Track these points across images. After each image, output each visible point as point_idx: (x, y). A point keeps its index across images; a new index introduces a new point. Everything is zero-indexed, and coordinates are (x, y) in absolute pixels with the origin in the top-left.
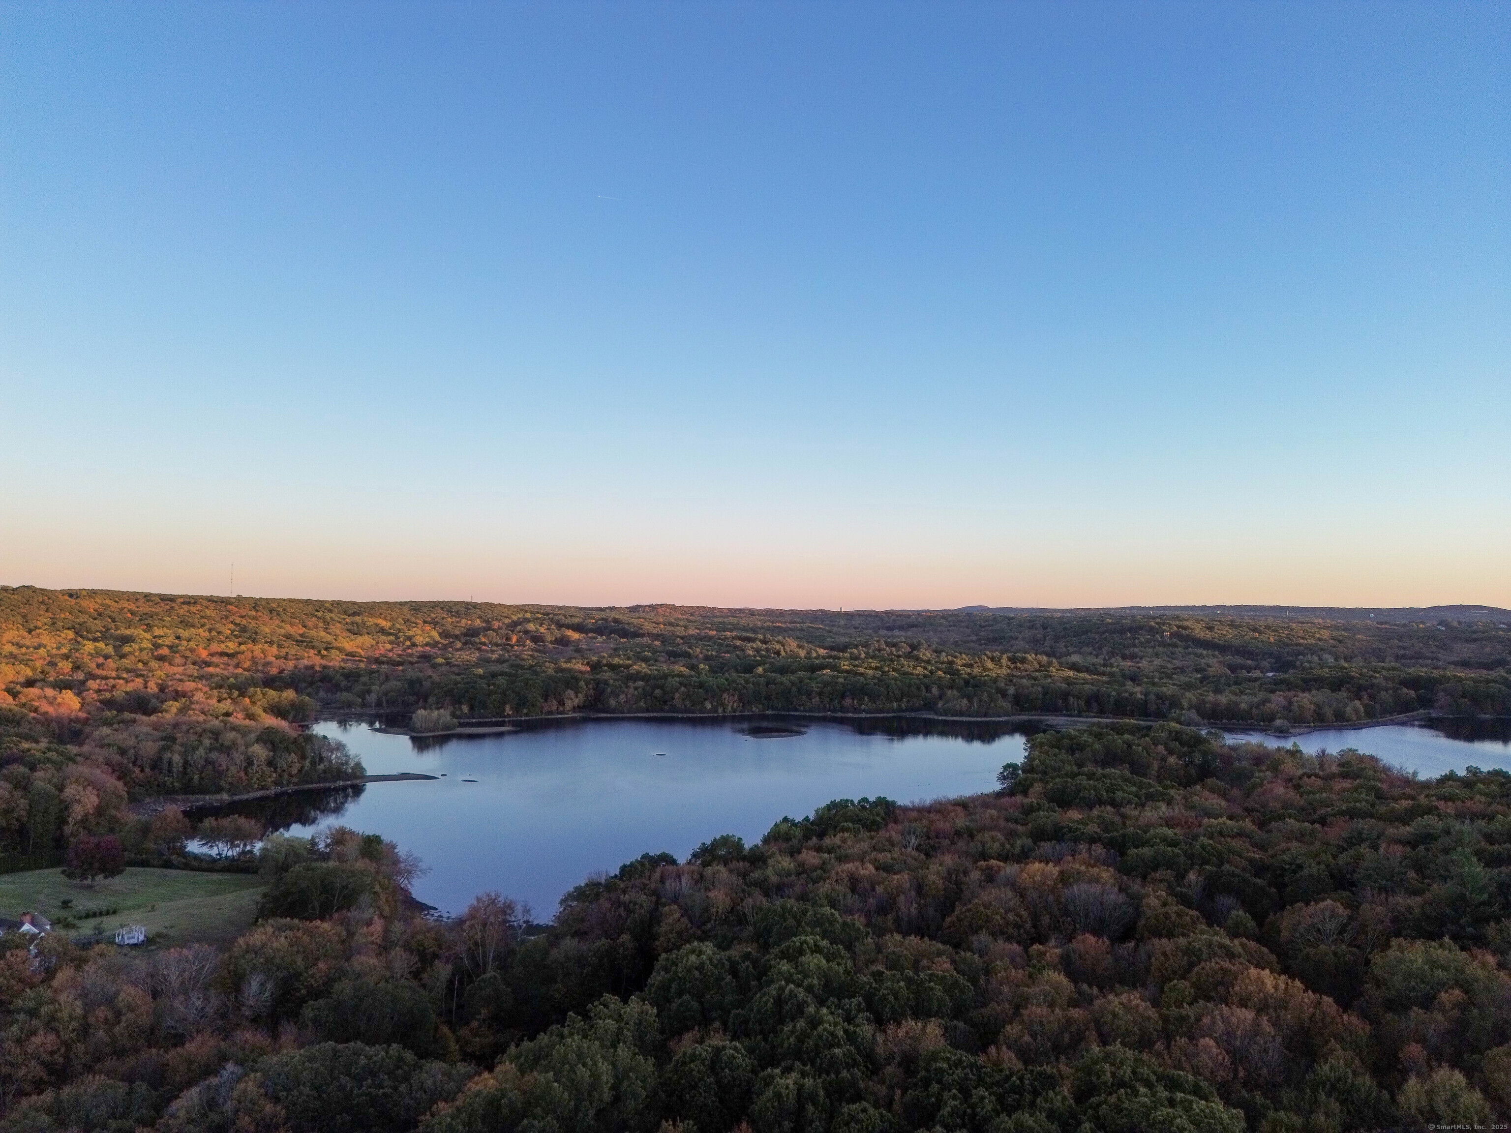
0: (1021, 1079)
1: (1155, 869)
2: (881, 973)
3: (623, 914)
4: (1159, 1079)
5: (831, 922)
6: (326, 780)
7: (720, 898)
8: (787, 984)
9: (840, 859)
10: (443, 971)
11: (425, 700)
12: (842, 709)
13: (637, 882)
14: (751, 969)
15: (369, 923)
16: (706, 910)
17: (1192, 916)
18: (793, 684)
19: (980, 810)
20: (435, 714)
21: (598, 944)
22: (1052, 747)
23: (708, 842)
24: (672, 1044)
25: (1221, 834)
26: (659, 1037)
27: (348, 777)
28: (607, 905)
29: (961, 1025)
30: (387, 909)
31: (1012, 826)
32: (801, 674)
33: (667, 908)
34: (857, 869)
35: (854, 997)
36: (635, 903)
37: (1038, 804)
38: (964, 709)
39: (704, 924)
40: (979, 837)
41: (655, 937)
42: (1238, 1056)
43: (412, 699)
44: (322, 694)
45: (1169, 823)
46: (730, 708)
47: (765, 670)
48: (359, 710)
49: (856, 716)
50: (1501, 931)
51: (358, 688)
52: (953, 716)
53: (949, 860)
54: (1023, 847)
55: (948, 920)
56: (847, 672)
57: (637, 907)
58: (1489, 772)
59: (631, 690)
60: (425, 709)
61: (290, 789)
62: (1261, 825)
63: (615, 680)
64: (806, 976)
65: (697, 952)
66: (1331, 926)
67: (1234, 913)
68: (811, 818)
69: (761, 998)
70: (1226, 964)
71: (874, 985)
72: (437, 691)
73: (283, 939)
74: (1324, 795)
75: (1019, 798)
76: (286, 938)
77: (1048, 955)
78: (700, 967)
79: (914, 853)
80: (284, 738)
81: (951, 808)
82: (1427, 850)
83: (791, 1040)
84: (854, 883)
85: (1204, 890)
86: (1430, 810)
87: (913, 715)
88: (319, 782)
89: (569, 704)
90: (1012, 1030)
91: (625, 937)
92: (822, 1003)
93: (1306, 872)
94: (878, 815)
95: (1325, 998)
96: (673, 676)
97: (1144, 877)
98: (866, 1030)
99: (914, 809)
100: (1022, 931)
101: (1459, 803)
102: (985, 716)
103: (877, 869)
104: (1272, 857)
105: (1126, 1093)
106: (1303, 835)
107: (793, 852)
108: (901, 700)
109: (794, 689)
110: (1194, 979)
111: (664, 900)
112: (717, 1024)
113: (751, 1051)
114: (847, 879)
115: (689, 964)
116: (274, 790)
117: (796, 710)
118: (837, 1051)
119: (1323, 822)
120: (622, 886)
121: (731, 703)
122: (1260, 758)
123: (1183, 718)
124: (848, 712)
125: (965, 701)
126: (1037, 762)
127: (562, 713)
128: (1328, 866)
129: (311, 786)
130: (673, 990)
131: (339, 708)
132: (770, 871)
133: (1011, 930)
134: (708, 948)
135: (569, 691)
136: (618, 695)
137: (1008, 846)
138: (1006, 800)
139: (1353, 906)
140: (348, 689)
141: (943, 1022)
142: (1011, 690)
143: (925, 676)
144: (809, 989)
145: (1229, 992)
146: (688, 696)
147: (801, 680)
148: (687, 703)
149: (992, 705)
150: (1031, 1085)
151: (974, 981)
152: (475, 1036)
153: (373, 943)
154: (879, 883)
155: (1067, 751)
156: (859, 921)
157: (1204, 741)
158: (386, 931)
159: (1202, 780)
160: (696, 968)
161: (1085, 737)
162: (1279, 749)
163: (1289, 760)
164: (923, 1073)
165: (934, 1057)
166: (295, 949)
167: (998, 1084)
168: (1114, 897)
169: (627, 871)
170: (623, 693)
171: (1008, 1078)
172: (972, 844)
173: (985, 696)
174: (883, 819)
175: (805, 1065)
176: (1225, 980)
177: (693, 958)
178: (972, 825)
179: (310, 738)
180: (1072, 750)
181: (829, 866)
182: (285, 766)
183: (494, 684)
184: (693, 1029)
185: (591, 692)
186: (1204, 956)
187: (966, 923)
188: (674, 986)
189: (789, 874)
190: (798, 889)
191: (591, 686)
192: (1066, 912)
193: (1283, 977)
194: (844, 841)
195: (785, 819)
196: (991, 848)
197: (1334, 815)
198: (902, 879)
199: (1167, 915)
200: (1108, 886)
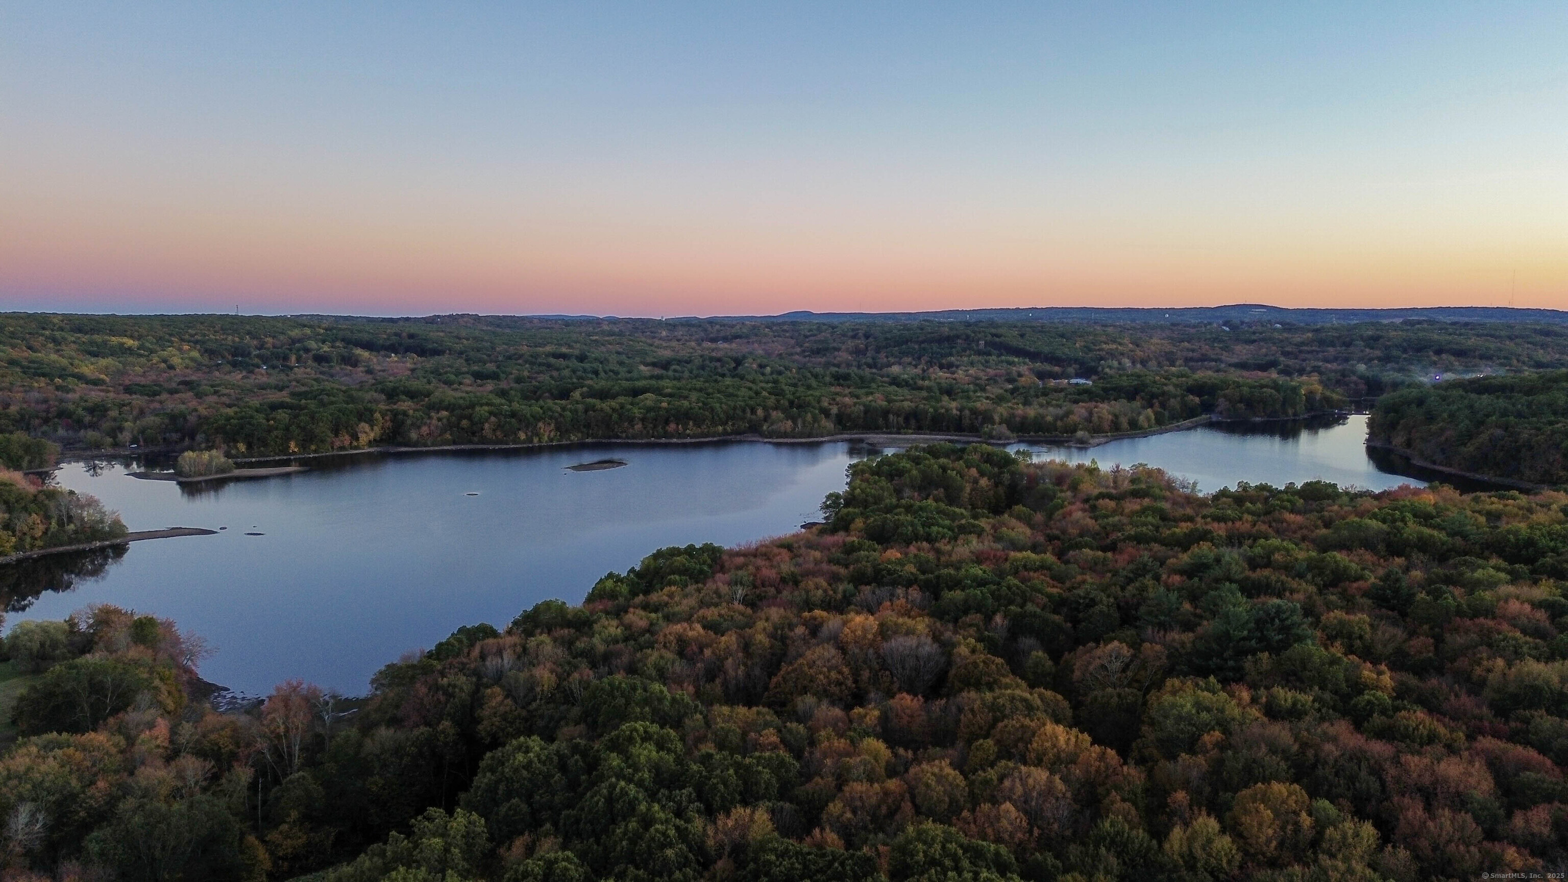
0: (842, 864)
1: (966, 612)
2: (710, 756)
3: (442, 698)
4: (966, 850)
5: (661, 700)
6: (79, 541)
7: (544, 675)
8: (618, 780)
9: (668, 618)
10: (243, 774)
11: (192, 438)
12: (666, 435)
13: (455, 662)
14: (581, 763)
15: (151, 726)
16: (532, 689)
17: (997, 664)
18: (614, 410)
19: (803, 550)
20: (206, 456)
21: (416, 732)
22: (873, 474)
23: (530, 608)
24: (502, 851)
25: (1025, 566)
26: (489, 846)
27: (104, 536)
28: (423, 690)
29: (787, 805)
30: (171, 706)
31: (834, 568)
32: (621, 399)
33: (489, 691)
34: (685, 630)
35: (684, 787)
36: (455, 686)
37: (859, 543)
38: (789, 430)
39: (530, 704)
40: (802, 585)
41: (479, 721)
42: (1033, 816)
43: (175, 436)
44: (61, 432)
45: (979, 559)
46: (546, 438)
47: (583, 396)
48: (111, 451)
49: (679, 441)
50: (1255, 662)
51: (106, 425)
52: (777, 438)
53: (775, 613)
54: (845, 592)
55: (774, 680)
56: (671, 395)
57: (457, 690)
58: (1256, 486)
59: (434, 422)
60: (193, 450)
61: (35, 553)
62: (1060, 554)
63: (415, 410)
64: (637, 770)
65: (524, 749)
66: (1117, 665)
67: (1034, 653)
68: (637, 569)
69: (592, 797)
70: (1027, 722)
71: (704, 773)
72: (205, 427)
73: (51, 759)
74: (1117, 518)
75: (840, 537)
76: (55, 758)
77: (868, 718)
78: (528, 766)
79: (741, 607)
80: (20, 498)
81: (776, 550)
82: (1201, 579)
83: (624, 843)
84: (683, 647)
85: (1009, 630)
86: (1204, 536)
87: (738, 437)
88: (70, 544)
89: (363, 439)
90: (835, 808)
91: (446, 724)
92: (653, 796)
93: (1097, 608)
94: (704, 563)
95: (1109, 750)
96: (482, 405)
97: (956, 621)
98: (698, 823)
99: (738, 554)
100: (844, 687)
101: (1230, 524)
102: (809, 437)
103: (704, 627)
104: (1069, 590)
105: (936, 871)
106: (1096, 564)
107: (618, 613)
108: (727, 423)
109: (615, 416)
110: (998, 736)
111: (485, 680)
112: (548, 826)
113: (582, 856)
114: (675, 641)
115: (517, 763)
116: (14, 556)
117: (618, 437)
118: (669, 852)
119: (1112, 547)
120: (439, 667)
121: (547, 432)
122: (1062, 477)
123: (994, 433)
124: (672, 437)
125: (790, 423)
126: (858, 490)
127: (356, 448)
128: (1116, 598)
129: (61, 549)
130: (500, 792)
131: (84, 449)
132: (596, 640)
133: (834, 689)
134: (535, 743)
135: (363, 424)
136: (419, 427)
137: (831, 592)
138: (829, 539)
139: (1135, 645)
140: (93, 426)
141: (771, 804)
142: (834, 410)
143: (751, 398)
144: (640, 784)
145: (1027, 748)
146: (499, 426)
147: (622, 406)
148: (498, 433)
149: (816, 425)
150: (852, 870)
151: (798, 756)
152: (287, 837)
153: (158, 746)
154: (708, 645)
155: (886, 478)
156: (686, 693)
157: (1014, 462)
158: (173, 731)
159: (1010, 508)
160: (524, 767)
161: (905, 464)
162: (1079, 467)
163: (1087, 477)
164: (752, 866)
165: (762, 847)
166: (67, 768)
167: (820, 871)
168: (929, 647)
169: (442, 651)
170: (425, 424)
171: (831, 864)
172: (796, 593)
173: (809, 417)
174: (710, 566)
175: (637, 868)
176: (1026, 736)
177: (520, 757)
178: (796, 570)
179: (52, 495)
180: (891, 477)
181: (657, 628)
182: (26, 529)
183: (274, 419)
184: (522, 833)
185: (389, 424)
186: (1007, 712)
187: (791, 684)
188: (502, 787)
189: (616, 641)
190: (625, 659)
191: (387, 418)
192: (884, 666)
193: (1075, 731)
194: (671, 595)
195: (610, 575)
196: (815, 595)
197: (1124, 540)
198: (730, 640)
199: (975, 665)
200: (923, 639)
